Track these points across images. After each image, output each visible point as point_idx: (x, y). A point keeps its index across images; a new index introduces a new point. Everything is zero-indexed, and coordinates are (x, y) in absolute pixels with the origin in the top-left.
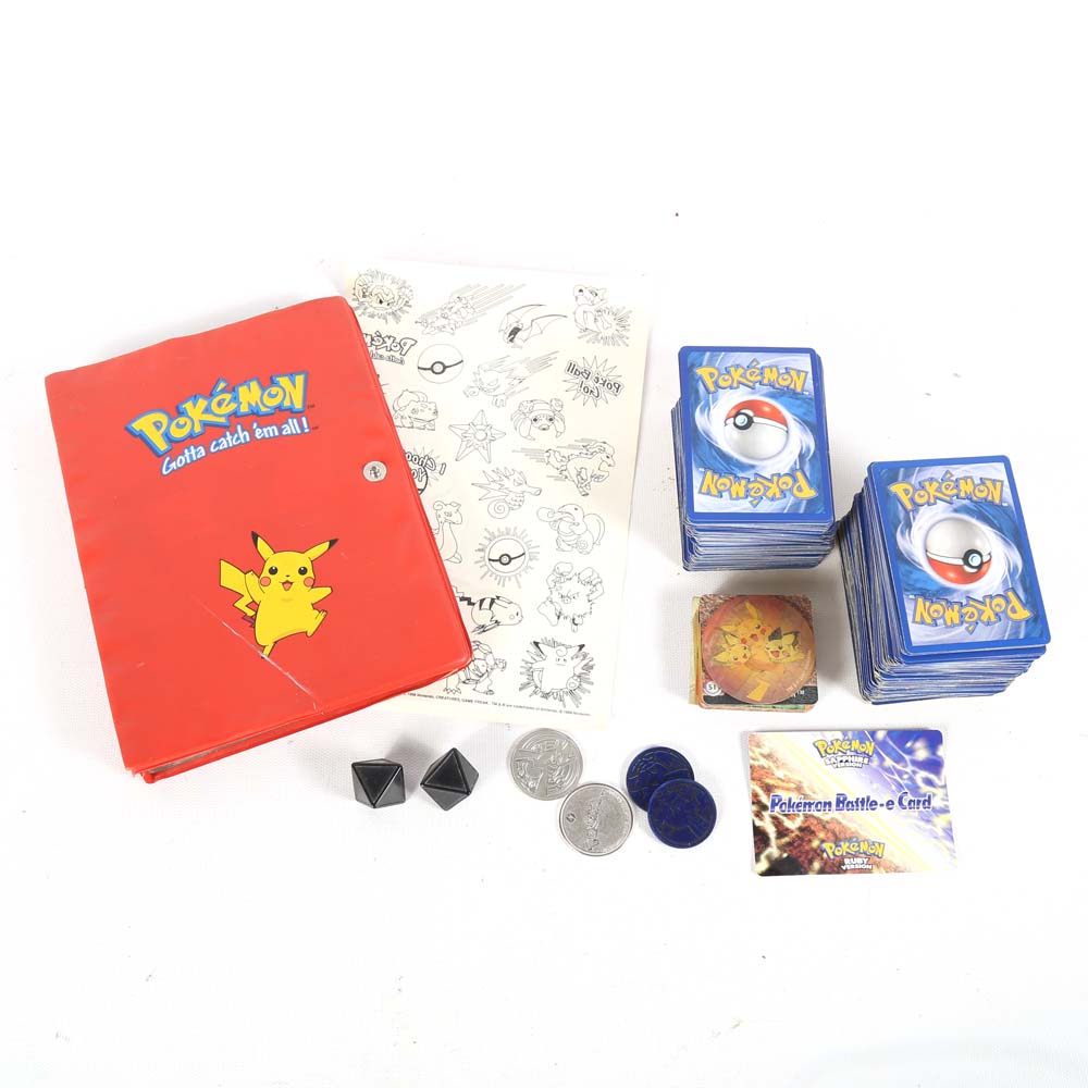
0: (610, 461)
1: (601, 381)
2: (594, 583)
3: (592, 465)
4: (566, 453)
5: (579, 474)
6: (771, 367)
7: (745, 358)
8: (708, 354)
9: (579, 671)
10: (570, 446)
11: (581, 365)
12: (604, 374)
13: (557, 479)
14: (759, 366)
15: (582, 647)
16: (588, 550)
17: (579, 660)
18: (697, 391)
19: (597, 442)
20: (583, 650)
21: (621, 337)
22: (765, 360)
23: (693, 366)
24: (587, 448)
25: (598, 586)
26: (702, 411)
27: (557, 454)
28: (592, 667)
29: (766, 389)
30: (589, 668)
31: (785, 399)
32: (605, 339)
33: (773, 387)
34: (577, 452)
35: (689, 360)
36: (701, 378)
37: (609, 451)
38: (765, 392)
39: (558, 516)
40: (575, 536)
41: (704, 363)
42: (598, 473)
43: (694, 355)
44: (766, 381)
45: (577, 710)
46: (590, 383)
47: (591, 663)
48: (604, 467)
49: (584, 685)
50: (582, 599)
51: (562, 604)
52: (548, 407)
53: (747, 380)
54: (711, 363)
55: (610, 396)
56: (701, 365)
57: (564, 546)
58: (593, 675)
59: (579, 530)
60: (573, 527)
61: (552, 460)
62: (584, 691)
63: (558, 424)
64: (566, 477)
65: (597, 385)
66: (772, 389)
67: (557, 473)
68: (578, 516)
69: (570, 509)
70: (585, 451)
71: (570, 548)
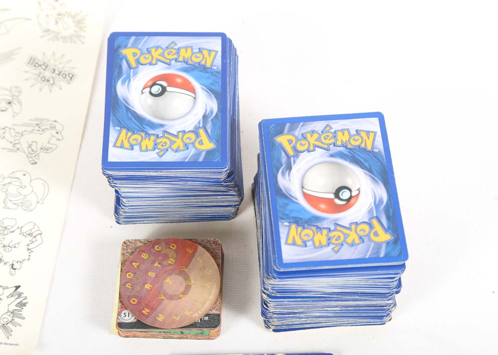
0: (59, 136)
1: (57, 72)
2: (34, 235)
3: (42, 139)
4: (20, 129)
5: (30, 146)
6: (186, 48)
7: (164, 41)
8: (133, 38)
9: (13, 307)
10: (25, 125)
11: (41, 59)
12: (60, 66)
13: (10, 150)
14: (176, 47)
15: (18, 287)
16: (32, 208)
17: (14, 298)
18: (120, 67)
19: (48, 120)
20: (19, 290)
21: (79, 36)
22: (181, 42)
23: (119, 47)
24: (39, 125)
25: (38, 237)
26: (123, 82)
27: (12, 131)
28: (25, 305)
29: (179, 65)
30: (22, 305)
31: (196, 72)
32: (64, 39)
33: (187, 64)
34: (30, 129)
35: (117, 43)
36: (125, 57)
37: (59, 128)
38: (179, 67)
39: (8, 180)
40: (22, 197)
41: (129, 45)
42: (48, 146)
43: (121, 38)
44: (181, 59)
45: (8, 341)
46: (48, 74)
47: (24, 301)
48: (54, 141)
49: (17, 320)
50: (23, 248)
51: (3, 252)
52: (8, 93)
53: (165, 58)
54: (134, 46)
55: (63, 84)
56: (126, 47)
57: (10, 205)
58: (25, 311)
59: (24, 192)
60: (21, 190)
61: (7, 135)
62: (15, 325)
63: (16, 107)
64: (18, 149)
65: (54, 75)
66: (185, 65)
67: (10, 146)
68: (26, 180)
69: (19, 175)
70: (37, 128)
71: (15, 206)
